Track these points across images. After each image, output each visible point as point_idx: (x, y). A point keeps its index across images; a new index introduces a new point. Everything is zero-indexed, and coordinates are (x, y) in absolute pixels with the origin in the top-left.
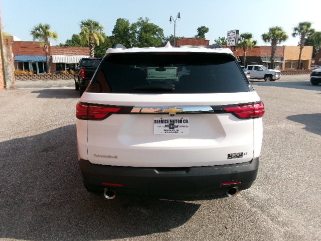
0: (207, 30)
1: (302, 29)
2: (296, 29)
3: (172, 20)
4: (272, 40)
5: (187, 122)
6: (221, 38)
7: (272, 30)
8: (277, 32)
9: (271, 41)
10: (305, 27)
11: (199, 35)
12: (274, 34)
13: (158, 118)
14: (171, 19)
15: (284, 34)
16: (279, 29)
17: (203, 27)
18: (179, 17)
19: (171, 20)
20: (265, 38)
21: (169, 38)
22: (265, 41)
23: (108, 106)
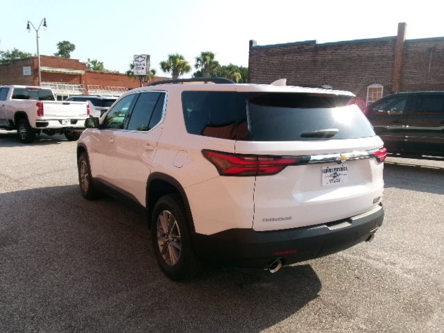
0: (72, 48)
1: (205, 60)
2: (198, 60)
3: (31, 26)
4: (174, 70)
5: (347, 170)
6: (91, 60)
7: (173, 58)
8: (178, 61)
9: (171, 72)
10: (208, 58)
11: (61, 52)
12: (175, 62)
13: (325, 168)
14: (28, 25)
15: (187, 64)
16: (181, 58)
17: (66, 43)
18: (45, 25)
19: (28, 28)
20: (165, 67)
21: (11, 53)
22: (165, 71)
23: (279, 157)
